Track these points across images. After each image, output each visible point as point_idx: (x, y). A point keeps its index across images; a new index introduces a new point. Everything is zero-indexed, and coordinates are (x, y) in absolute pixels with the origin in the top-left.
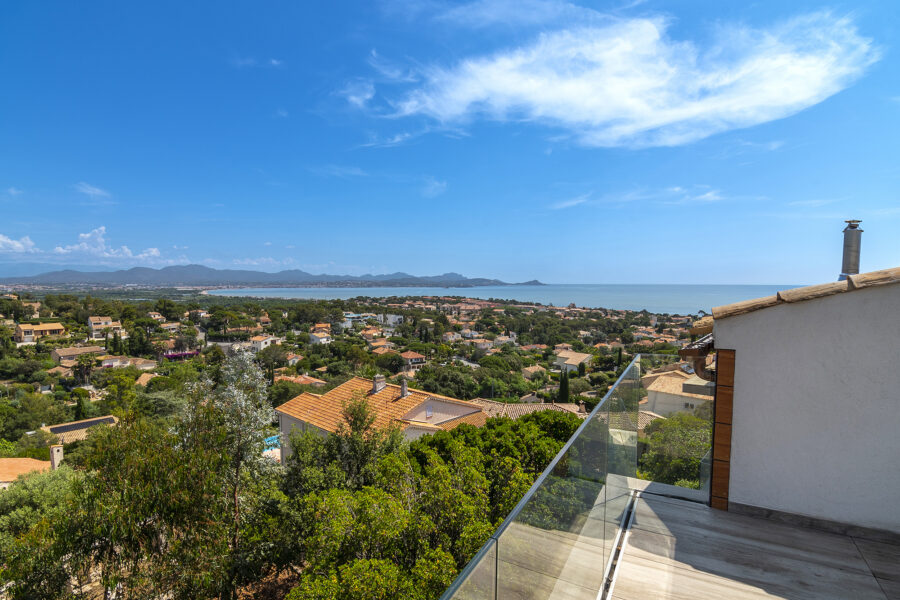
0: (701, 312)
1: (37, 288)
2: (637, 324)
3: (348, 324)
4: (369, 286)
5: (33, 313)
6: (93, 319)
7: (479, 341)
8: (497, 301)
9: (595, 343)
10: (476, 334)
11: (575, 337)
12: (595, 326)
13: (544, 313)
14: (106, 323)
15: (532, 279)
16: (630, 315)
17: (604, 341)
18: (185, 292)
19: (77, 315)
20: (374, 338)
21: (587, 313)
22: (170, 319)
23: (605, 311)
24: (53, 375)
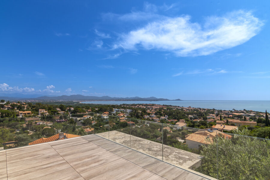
0: (233, 109)
1: (37, 101)
2: (210, 113)
3: (115, 112)
4: (128, 101)
5: (24, 108)
6: (40, 110)
7: (154, 118)
8: (165, 105)
9: (194, 119)
10: (155, 116)
11: (187, 117)
12: (195, 114)
13: (179, 109)
14: (43, 111)
15: (178, 99)
16: (209, 110)
17: (197, 119)
18: (75, 102)
19: (36, 109)
20: (122, 116)
21: (194, 109)
22: (62, 110)
23: (200, 109)
24: (21, 127)
